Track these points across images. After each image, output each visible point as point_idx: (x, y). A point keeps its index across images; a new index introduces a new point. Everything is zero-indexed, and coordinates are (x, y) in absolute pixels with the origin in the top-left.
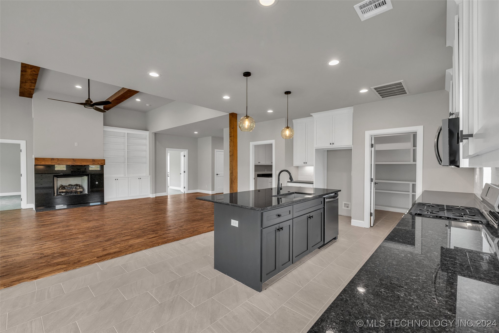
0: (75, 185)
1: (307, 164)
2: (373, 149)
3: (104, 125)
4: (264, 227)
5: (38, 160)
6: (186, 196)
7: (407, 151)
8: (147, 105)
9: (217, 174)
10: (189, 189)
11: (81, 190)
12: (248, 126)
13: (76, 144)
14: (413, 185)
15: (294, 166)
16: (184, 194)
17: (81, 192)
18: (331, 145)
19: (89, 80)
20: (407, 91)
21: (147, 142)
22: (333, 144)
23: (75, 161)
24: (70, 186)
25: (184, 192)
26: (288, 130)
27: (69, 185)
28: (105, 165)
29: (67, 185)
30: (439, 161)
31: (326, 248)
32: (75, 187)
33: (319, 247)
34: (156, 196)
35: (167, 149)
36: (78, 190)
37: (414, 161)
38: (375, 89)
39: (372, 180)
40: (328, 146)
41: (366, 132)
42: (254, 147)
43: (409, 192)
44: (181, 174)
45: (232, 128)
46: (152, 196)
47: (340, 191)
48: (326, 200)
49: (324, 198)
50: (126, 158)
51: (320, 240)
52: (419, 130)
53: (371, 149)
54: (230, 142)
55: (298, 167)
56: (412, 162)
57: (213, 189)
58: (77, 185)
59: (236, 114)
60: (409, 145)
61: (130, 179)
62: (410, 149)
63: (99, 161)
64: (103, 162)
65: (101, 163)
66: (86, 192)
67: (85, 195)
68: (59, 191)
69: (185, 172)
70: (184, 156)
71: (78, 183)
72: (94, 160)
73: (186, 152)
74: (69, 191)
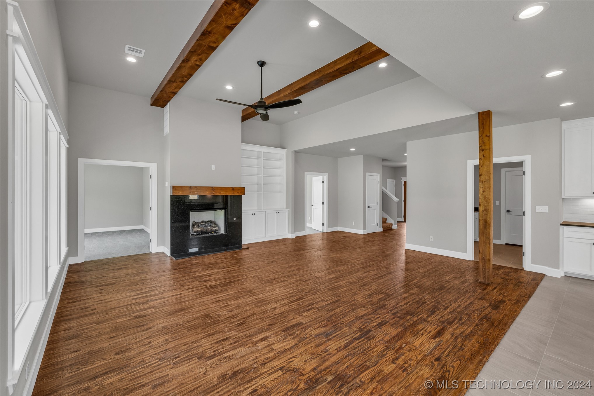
0: (208, 222)
3: (242, 143)
5: (176, 189)
6: (325, 236)
9: (369, 207)
10: (329, 227)
11: (217, 228)
13: (213, 167)
16: (323, 233)
21: (283, 164)
24: (204, 223)
25: (321, 231)
27: (202, 222)
28: (244, 194)
29: (200, 221)
32: (210, 224)
34: (296, 237)
35: (306, 172)
36: (213, 229)
44: (313, 206)
46: (291, 236)
50: (262, 185)
57: (364, 228)
58: (211, 222)
61: (268, 213)
63: (239, 190)
64: (242, 190)
65: (241, 193)
66: (222, 231)
67: (222, 235)
68: (194, 230)
69: (323, 203)
70: (323, 182)
71: (212, 219)
72: (233, 189)
73: (326, 178)
74: (204, 230)
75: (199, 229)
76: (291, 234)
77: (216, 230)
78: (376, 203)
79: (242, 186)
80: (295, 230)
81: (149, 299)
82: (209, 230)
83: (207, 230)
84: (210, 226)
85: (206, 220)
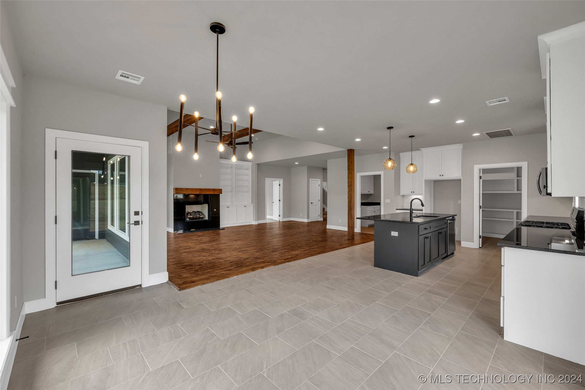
0: (197, 212)
1: (415, 193)
2: (481, 180)
3: (220, 158)
4: (420, 234)
5: (177, 190)
6: (281, 223)
7: (511, 181)
8: (256, 139)
9: (312, 203)
10: (284, 218)
12: (391, 166)
13: (201, 176)
14: (517, 212)
15: (401, 195)
17: (202, 218)
18: (441, 177)
19: (231, 124)
20: (513, 134)
21: (250, 172)
22: (443, 175)
23: (202, 190)
25: (278, 220)
26: (412, 166)
27: (193, 212)
28: (222, 194)
29: (191, 212)
30: (540, 192)
31: (448, 259)
32: (198, 213)
33: (442, 258)
34: (259, 223)
35: (266, 178)
36: (201, 216)
37: (518, 190)
38: (486, 133)
39: (480, 207)
40: (438, 178)
41: (475, 166)
42: (360, 177)
43: (513, 219)
44: (273, 202)
45: (350, 162)
46: (255, 223)
47: (456, 215)
48: (449, 222)
49: (447, 220)
50: (234, 187)
51: (445, 252)
52: (524, 165)
53: (480, 180)
54: (348, 174)
55: (403, 196)
56: (516, 191)
57: (308, 218)
58: (198, 212)
59: (353, 150)
60: (513, 176)
61: (238, 207)
62: (514, 179)
63: (218, 190)
64: (220, 191)
65: (219, 192)
66: (207, 218)
67: (206, 221)
68: (188, 217)
69: (280, 200)
70: (280, 185)
71: (200, 210)
72: (214, 190)
73: (281, 181)
74: (195, 217)
75: (191, 217)
76: (255, 222)
77: (202, 217)
78: (318, 201)
79: (220, 188)
80: (258, 219)
81: (175, 245)
82: (198, 217)
83: (196, 217)
84: (199, 214)
85: (196, 211)
